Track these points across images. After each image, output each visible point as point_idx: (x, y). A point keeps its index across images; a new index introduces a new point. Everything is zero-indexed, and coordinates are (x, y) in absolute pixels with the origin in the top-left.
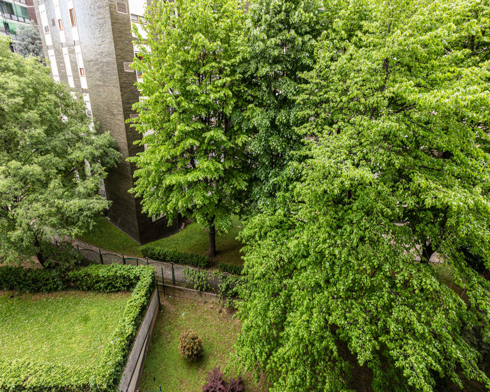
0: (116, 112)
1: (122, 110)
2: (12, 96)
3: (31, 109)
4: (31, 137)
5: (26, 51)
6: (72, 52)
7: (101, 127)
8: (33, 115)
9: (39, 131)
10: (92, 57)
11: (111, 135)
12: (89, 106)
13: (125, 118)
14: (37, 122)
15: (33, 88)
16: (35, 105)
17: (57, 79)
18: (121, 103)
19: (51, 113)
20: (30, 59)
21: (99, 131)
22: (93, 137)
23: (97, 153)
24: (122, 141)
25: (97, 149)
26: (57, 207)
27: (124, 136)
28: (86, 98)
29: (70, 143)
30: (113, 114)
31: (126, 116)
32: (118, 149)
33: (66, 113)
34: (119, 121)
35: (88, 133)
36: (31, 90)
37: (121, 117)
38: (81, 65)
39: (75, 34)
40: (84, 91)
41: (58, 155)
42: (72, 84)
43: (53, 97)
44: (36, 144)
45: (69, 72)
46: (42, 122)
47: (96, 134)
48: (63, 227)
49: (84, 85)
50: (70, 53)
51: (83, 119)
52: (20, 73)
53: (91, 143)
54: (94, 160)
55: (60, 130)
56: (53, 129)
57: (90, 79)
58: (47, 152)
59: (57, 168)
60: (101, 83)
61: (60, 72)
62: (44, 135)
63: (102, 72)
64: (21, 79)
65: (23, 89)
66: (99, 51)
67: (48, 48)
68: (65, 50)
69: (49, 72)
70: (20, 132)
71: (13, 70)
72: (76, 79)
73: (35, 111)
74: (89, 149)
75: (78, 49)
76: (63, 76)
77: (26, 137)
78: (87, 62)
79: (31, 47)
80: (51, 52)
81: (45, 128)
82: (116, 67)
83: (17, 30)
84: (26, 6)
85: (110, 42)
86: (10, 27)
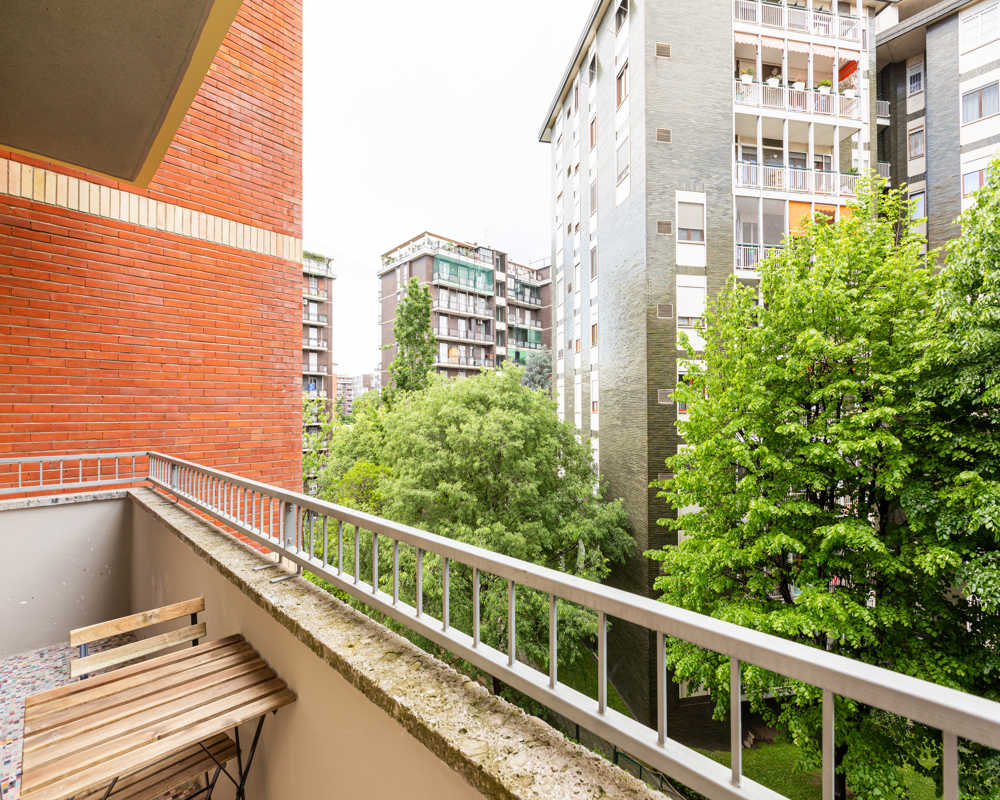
0: (635, 468)
1: (646, 465)
3: (528, 455)
4: (523, 494)
5: (532, 382)
6: (586, 379)
7: (609, 491)
8: (528, 463)
9: (531, 486)
10: (612, 386)
11: (624, 506)
12: (596, 457)
13: (651, 478)
14: (531, 474)
15: (536, 429)
16: (534, 451)
17: (561, 418)
18: (646, 454)
19: (549, 463)
20: (536, 394)
21: (607, 497)
22: (596, 506)
23: (598, 534)
24: (640, 519)
25: (599, 526)
26: (533, 605)
27: (645, 510)
28: (595, 443)
29: (565, 509)
30: (630, 472)
31: (652, 476)
32: (630, 531)
33: (565, 464)
34: (640, 484)
35: (591, 499)
36: (533, 431)
37: (643, 477)
38: (595, 397)
39: (594, 355)
40: (593, 434)
41: (547, 525)
42: (578, 423)
43: (554, 441)
44: (525, 504)
45: (578, 408)
46: (537, 475)
47: (599, 501)
48: (535, 642)
49: (595, 426)
50: (583, 381)
51: (585, 475)
53: (592, 515)
54: (593, 542)
55: (554, 490)
56: (549, 485)
57: (604, 417)
58: (535, 519)
59: (542, 545)
60: (619, 423)
61: (566, 407)
62: (536, 493)
63: (624, 406)
66: (622, 376)
67: (558, 377)
68: (578, 379)
69: (555, 409)
70: (512, 485)
72: (586, 416)
73: (533, 458)
74: (589, 523)
75: (594, 375)
76: (570, 414)
77: (517, 493)
78: (604, 392)
79: (538, 377)
80: (560, 382)
81: (540, 483)
82: (645, 397)
83: (527, 359)
84: (540, 329)
85: (641, 362)
86: (521, 356)
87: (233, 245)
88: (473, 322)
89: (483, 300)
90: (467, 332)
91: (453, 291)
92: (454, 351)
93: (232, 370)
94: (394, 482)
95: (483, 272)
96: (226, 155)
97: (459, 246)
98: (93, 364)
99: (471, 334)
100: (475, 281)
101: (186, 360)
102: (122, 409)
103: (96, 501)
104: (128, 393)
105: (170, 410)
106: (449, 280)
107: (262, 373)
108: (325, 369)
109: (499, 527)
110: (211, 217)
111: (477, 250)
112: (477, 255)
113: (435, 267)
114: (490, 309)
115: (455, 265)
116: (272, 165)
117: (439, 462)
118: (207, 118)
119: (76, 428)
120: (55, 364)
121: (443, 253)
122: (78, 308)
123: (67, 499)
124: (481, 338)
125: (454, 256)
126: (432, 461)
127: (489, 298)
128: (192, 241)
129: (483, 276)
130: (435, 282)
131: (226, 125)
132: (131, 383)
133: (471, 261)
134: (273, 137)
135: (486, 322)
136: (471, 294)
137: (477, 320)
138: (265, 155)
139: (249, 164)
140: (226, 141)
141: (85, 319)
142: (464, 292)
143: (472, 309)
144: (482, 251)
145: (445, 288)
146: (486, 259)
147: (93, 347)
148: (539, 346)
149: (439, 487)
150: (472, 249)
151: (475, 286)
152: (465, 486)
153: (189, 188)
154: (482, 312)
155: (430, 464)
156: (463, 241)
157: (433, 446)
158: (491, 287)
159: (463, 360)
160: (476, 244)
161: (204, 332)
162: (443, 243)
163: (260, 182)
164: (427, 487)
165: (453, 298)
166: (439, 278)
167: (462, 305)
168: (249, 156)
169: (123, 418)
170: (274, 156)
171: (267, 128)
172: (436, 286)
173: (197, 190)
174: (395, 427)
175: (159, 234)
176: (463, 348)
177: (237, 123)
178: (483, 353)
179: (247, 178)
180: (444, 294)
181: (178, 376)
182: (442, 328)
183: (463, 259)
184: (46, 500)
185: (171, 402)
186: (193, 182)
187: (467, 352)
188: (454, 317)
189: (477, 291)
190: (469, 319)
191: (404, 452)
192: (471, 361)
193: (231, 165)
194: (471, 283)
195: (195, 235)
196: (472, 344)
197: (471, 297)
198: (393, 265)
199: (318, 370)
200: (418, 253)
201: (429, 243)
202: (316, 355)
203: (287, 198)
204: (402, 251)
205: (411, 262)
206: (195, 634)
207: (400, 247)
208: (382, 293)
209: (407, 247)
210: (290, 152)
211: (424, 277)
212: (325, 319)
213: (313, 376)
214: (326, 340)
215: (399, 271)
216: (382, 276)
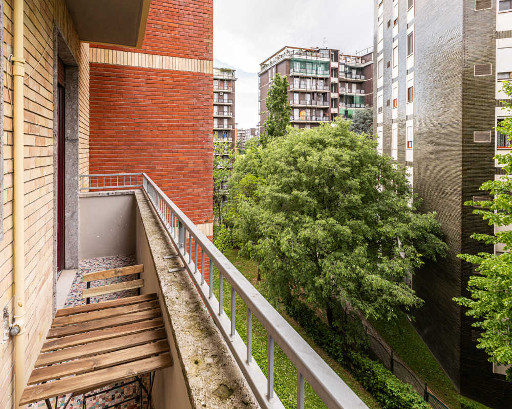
0: (449, 190)
1: (460, 189)
2: (343, 166)
3: (354, 177)
4: (349, 201)
5: (357, 129)
6: (402, 126)
7: (423, 204)
8: (355, 182)
9: (356, 198)
10: (427, 130)
11: (437, 218)
12: (411, 180)
13: (463, 200)
14: (356, 189)
15: (359, 160)
16: (358, 174)
17: (380, 152)
18: (460, 181)
19: (370, 183)
20: (360, 137)
21: (421, 209)
22: (411, 215)
23: (411, 234)
24: (454, 228)
25: (413, 229)
26: (357, 274)
27: (458, 222)
28: (410, 170)
29: (384, 215)
30: (443, 192)
31: (466, 195)
33: (384, 183)
34: (454, 202)
35: (406, 209)
36: (358, 162)
37: (457, 198)
38: (410, 137)
39: (410, 109)
40: (407, 164)
41: (367, 223)
42: (395, 155)
43: (375, 169)
44: (351, 208)
45: (395, 144)
46: (361, 191)
47: (414, 212)
48: (357, 298)
49: (410, 156)
50: (399, 127)
51: (403, 191)
52: (352, 148)
53: (408, 221)
54: (407, 240)
55: (374, 201)
56: (370, 197)
57: (418, 152)
58: (358, 218)
59: (364, 236)
60: (433, 156)
61: (384, 145)
62: (360, 202)
63: (438, 144)
64: (353, 153)
65: (353, 160)
66: (436, 123)
67: (377, 125)
68: (395, 126)
69: (375, 146)
71: (347, 146)
72: (401, 151)
73: (357, 180)
74: (404, 227)
75: (410, 123)
76: (388, 150)
77: (345, 201)
78: (418, 135)
79: (361, 126)
80: (380, 129)
81: (363, 195)
82: (460, 137)
83: (354, 114)
84: (364, 95)
85: (456, 112)
86: (349, 113)
87: (180, 69)
88: (315, 95)
89: (322, 81)
90: (311, 101)
91: (302, 78)
92: (303, 113)
93: (180, 132)
94: (266, 188)
95: (322, 64)
96: (177, 25)
97: (306, 51)
98: (125, 132)
99: (314, 102)
100: (317, 70)
101: (160, 128)
102: (136, 152)
103: (122, 195)
104: (139, 145)
105: (154, 152)
106: (300, 72)
107: (194, 133)
108: (231, 126)
109: (331, 220)
110: (171, 58)
111: (318, 51)
112: (318, 54)
113: (291, 65)
114: (327, 86)
115: (303, 62)
116: (198, 25)
117: (293, 178)
118: (170, 9)
120: (112, 133)
121: (296, 57)
122: (120, 108)
123: (112, 193)
124: (321, 104)
125: (303, 57)
126: (289, 177)
127: (326, 79)
128: (163, 71)
129: (322, 66)
130: (291, 74)
131: (177, 10)
132: (139, 140)
133: (314, 59)
134: (199, 10)
135: (324, 94)
136: (314, 78)
137: (318, 93)
138: (195, 21)
139: (187, 27)
140: (177, 18)
141: (122, 112)
142: (310, 78)
143: (314, 87)
144: (321, 52)
145: (297, 77)
146: (325, 56)
147: (125, 124)
148: (362, 106)
149: (293, 193)
150: (315, 51)
151: (317, 73)
152: (309, 193)
153: (161, 45)
154: (321, 87)
155: (287, 179)
156: (309, 48)
157: (289, 169)
158: (328, 72)
159: (309, 118)
160: (317, 48)
161: (168, 114)
162: (296, 51)
163: (193, 35)
164: (285, 192)
165: (302, 82)
166: (294, 71)
167: (308, 86)
168: (188, 23)
169: (137, 156)
170: (199, 20)
172: (292, 76)
173: (165, 45)
174: (267, 157)
175: (150, 70)
176: (309, 111)
177: (182, 8)
178: (322, 113)
179: (187, 34)
180: (296, 81)
181: (157, 136)
182: (296, 100)
183: (309, 58)
184: (105, 193)
185: (155, 148)
186: (164, 42)
187: (311, 113)
188: (303, 93)
189: (318, 76)
190: (313, 93)
191: (272, 171)
192: (314, 118)
193: (180, 29)
194: (314, 72)
195: (164, 68)
196: (315, 108)
197: (314, 80)
198: (267, 68)
199: (228, 127)
200: (281, 59)
201: (288, 52)
202: (227, 119)
203: (205, 40)
204: (272, 60)
205: (277, 65)
206: (138, 285)
207: (271, 58)
208: (261, 84)
209: (274, 57)
210: (207, 16)
211: (285, 72)
212: (231, 102)
213: (225, 130)
214: (231, 112)
215: (270, 71)
216: (261, 75)
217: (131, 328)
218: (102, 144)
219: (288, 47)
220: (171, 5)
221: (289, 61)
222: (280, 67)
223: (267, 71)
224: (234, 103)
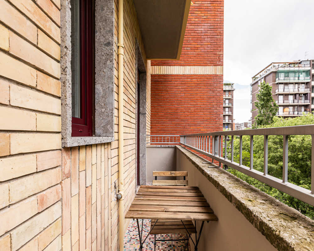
87: (202, 74)
88: (297, 96)
89: (303, 85)
90: (294, 100)
91: (286, 84)
92: (287, 109)
94: (257, 159)
95: (304, 72)
96: (200, 46)
97: (290, 64)
98: (170, 114)
99: (296, 101)
100: (299, 77)
101: (189, 111)
102: (175, 125)
103: (169, 147)
104: (177, 121)
105: (186, 126)
106: (284, 80)
107: (210, 114)
108: (231, 121)
110: (196, 67)
111: (300, 63)
112: (300, 65)
113: (277, 76)
114: (308, 88)
115: (287, 73)
116: (214, 44)
117: (279, 153)
118: (196, 37)
119: (166, 130)
120: (162, 114)
121: (280, 69)
122: (166, 99)
123: (163, 146)
124: (302, 102)
125: (287, 69)
126: (275, 153)
127: (307, 83)
128: (191, 75)
129: (304, 74)
130: (276, 82)
131: (200, 37)
132: (177, 118)
133: (296, 69)
134: (214, 34)
135: (305, 95)
136: (296, 83)
137: (299, 94)
138: (211, 41)
139: (206, 46)
140: (200, 41)
141: (168, 102)
142: (292, 83)
143: (297, 90)
144: (303, 63)
145: (282, 83)
146: (306, 66)
147: (169, 109)
149: (279, 164)
150: (297, 63)
151: (299, 79)
152: (293, 165)
153: (190, 60)
154: (303, 89)
155: (274, 154)
156: (292, 61)
157: (276, 147)
158: (309, 78)
159: (291, 113)
160: (299, 60)
161: (194, 102)
162: (281, 65)
163: (210, 51)
164: (273, 163)
165: (286, 87)
166: (279, 80)
167: (291, 89)
168: (206, 43)
169: (176, 128)
170: (214, 40)
171: (212, 32)
172: (277, 84)
173: (192, 60)
174: (258, 139)
175: (184, 75)
176: (292, 108)
177: (203, 34)
178: (303, 109)
179: (206, 51)
180: (281, 86)
181: (188, 116)
182: (281, 100)
183: (292, 69)
184: (159, 146)
185: (186, 123)
186: (192, 57)
187: (294, 109)
188: (286, 95)
189: (300, 81)
190: (295, 95)
191: (262, 148)
192: (296, 113)
193: (201, 48)
194: (297, 78)
195: (192, 73)
196: (297, 105)
197: (297, 85)
198: (257, 80)
199: (229, 121)
200: (269, 72)
201: (274, 66)
202: (228, 116)
203: (218, 53)
204: (261, 74)
205: (265, 77)
206: (185, 183)
207: (260, 72)
208: (253, 91)
209: (263, 72)
210: (219, 37)
211: (271, 81)
212: (231, 104)
213: (227, 123)
214: (231, 111)
215: (259, 82)
216: (253, 85)
217: (184, 199)
218: (157, 121)
219: (274, 63)
220: (196, 34)
221: (275, 72)
222: (267, 78)
223: (257, 82)
224: (232, 105)
